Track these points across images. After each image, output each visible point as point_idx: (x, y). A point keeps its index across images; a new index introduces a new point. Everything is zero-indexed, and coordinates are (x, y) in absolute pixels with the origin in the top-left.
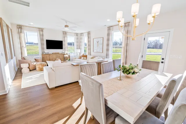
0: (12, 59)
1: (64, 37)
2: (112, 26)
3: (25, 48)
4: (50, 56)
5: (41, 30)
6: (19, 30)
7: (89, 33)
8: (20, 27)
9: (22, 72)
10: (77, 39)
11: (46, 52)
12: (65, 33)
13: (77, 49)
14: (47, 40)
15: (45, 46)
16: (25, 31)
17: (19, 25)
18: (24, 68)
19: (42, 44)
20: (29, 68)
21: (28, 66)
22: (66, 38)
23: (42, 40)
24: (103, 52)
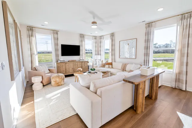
0: (20, 71)
1: (82, 41)
2: (154, 22)
3: (36, 56)
4: (67, 65)
6: (30, 32)
7: (113, 35)
8: (31, 29)
9: (33, 89)
10: (96, 43)
11: (61, 60)
12: (82, 36)
13: (96, 55)
14: (62, 45)
15: (60, 52)
16: (36, 34)
17: (30, 27)
18: (35, 83)
19: (56, 50)
20: (42, 82)
21: (41, 80)
23: (56, 44)
24: (136, 58)
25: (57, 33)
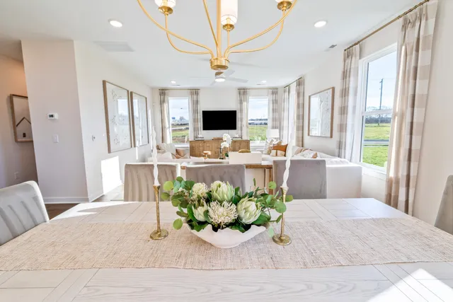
1: (241, 102)
2: (359, 42)
5: (195, 92)
6: (162, 97)
7: (300, 82)
8: (163, 93)
10: (274, 102)
11: (199, 136)
12: (243, 92)
14: (204, 112)
15: (200, 124)
16: (169, 98)
17: (162, 90)
19: (195, 120)
22: (245, 104)
24: (331, 137)
25: (197, 94)
